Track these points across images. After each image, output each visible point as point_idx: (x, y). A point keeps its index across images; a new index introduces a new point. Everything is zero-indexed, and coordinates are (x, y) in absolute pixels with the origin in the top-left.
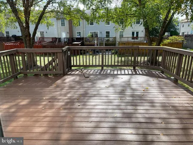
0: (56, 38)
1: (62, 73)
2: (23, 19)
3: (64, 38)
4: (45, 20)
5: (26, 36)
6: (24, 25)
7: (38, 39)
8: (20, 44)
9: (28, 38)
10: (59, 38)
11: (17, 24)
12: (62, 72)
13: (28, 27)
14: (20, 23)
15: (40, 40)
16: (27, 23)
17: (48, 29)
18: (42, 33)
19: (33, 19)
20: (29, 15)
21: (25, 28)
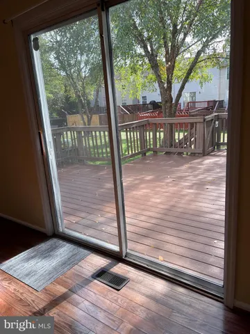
0: (215, 102)
1: (201, 152)
2: (164, 76)
4: (197, 74)
5: (166, 102)
6: (165, 85)
7: (186, 105)
8: (158, 114)
9: (168, 104)
11: (156, 85)
12: (200, 150)
13: (170, 88)
14: (161, 83)
15: (188, 105)
16: (170, 83)
17: (202, 86)
18: (193, 94)
19: (180, 74)
20: (173, 70)
21: (166, 90)
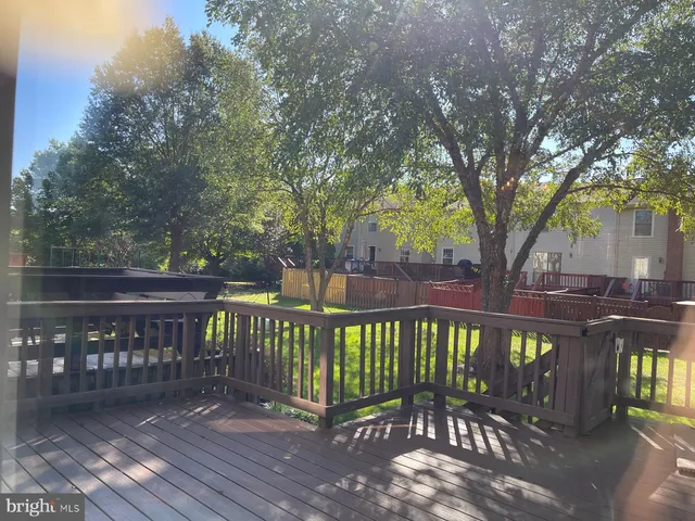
0: (606, 280)
3: (641, 280)
6: (492, 231)
7: (537, 277)
8: (475, 290)
10: (618, 279)
12: (568, 417)
14: (482, 226)
15: (543, 280)
16: (501, 226)
18: (556, 259)
